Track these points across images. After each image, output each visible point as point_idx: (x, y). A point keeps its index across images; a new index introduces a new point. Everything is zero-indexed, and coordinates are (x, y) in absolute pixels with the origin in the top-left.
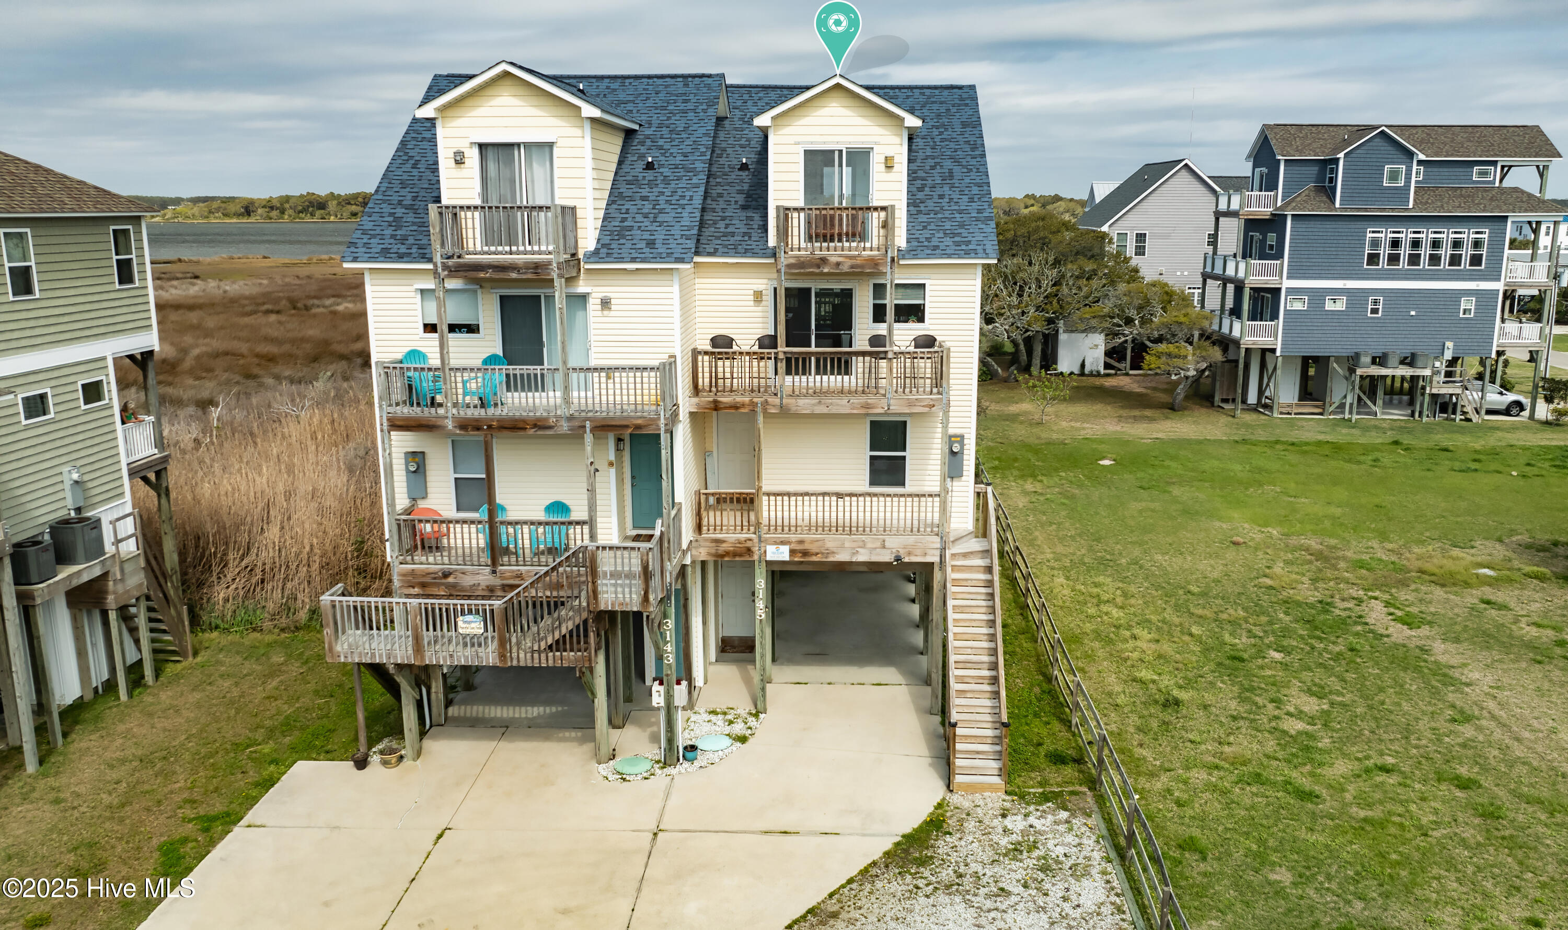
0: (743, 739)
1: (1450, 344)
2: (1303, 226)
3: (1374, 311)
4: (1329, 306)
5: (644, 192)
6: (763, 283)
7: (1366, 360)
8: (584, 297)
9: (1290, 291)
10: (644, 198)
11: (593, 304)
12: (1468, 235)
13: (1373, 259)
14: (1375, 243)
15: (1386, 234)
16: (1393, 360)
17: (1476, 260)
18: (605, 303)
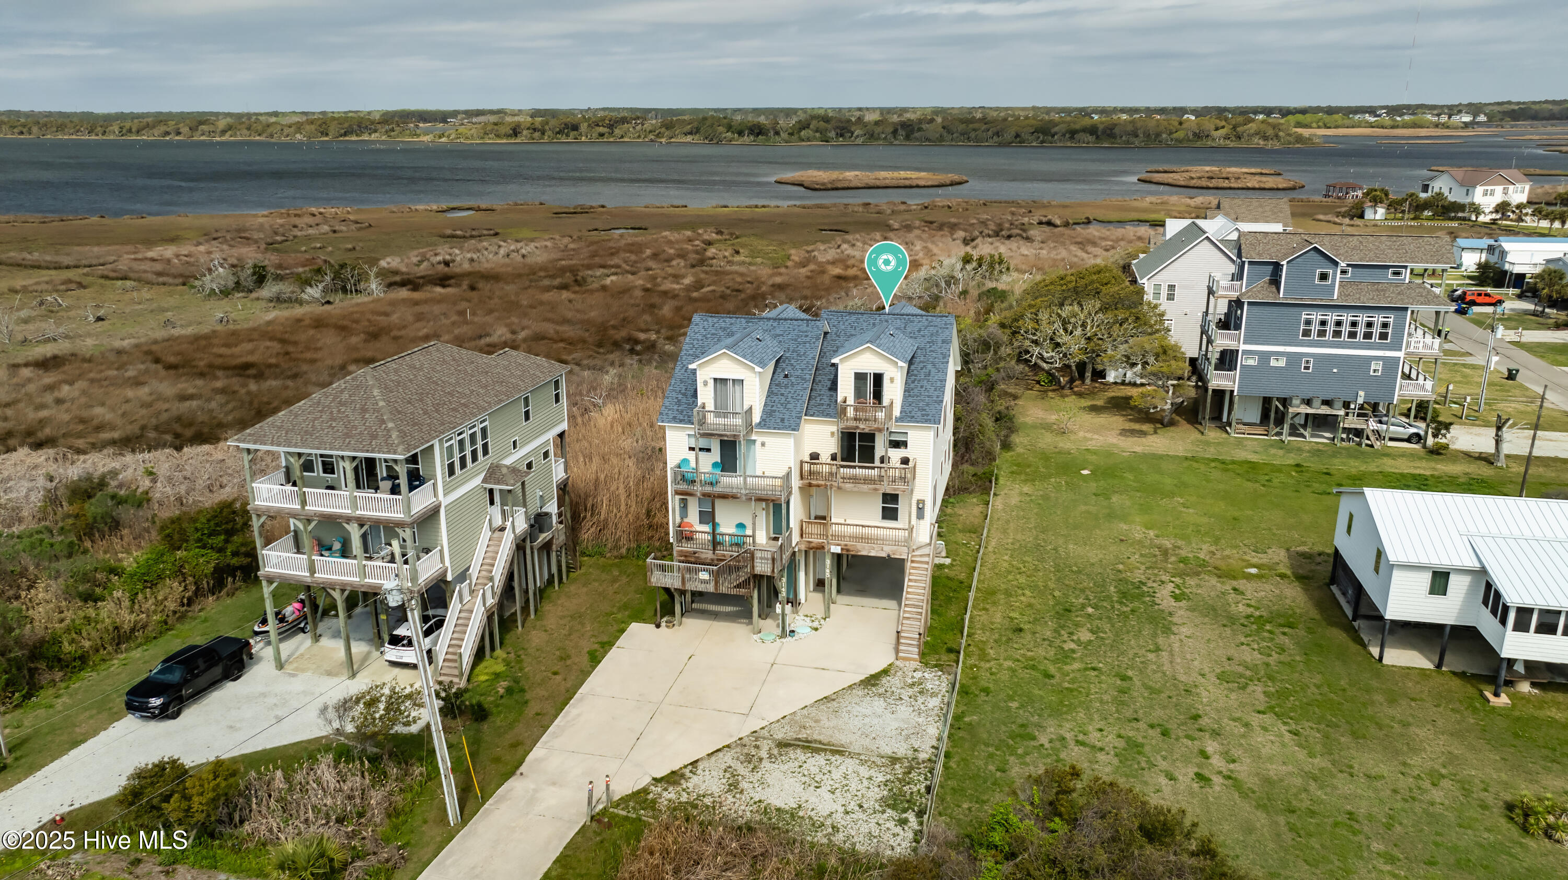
0: (816, 629)
1: (1362, 393)
2: (1255, 309)
3: (1307, 368)
4: (1273, 363)
5: (783, 391)
6: (834, 429)
7: (1296, 402)
8: (754, 441)
9: (1244, 352)
10: (782, 395)
11: (758, 444)
12: (1378, 319)
13: (1307, 333)
14: (1308, 322)
15: (1316, 316)
16: (1317, 403)
17: (1383, 336)
18: (763, 444)
